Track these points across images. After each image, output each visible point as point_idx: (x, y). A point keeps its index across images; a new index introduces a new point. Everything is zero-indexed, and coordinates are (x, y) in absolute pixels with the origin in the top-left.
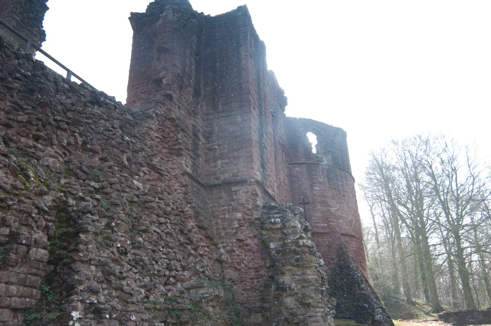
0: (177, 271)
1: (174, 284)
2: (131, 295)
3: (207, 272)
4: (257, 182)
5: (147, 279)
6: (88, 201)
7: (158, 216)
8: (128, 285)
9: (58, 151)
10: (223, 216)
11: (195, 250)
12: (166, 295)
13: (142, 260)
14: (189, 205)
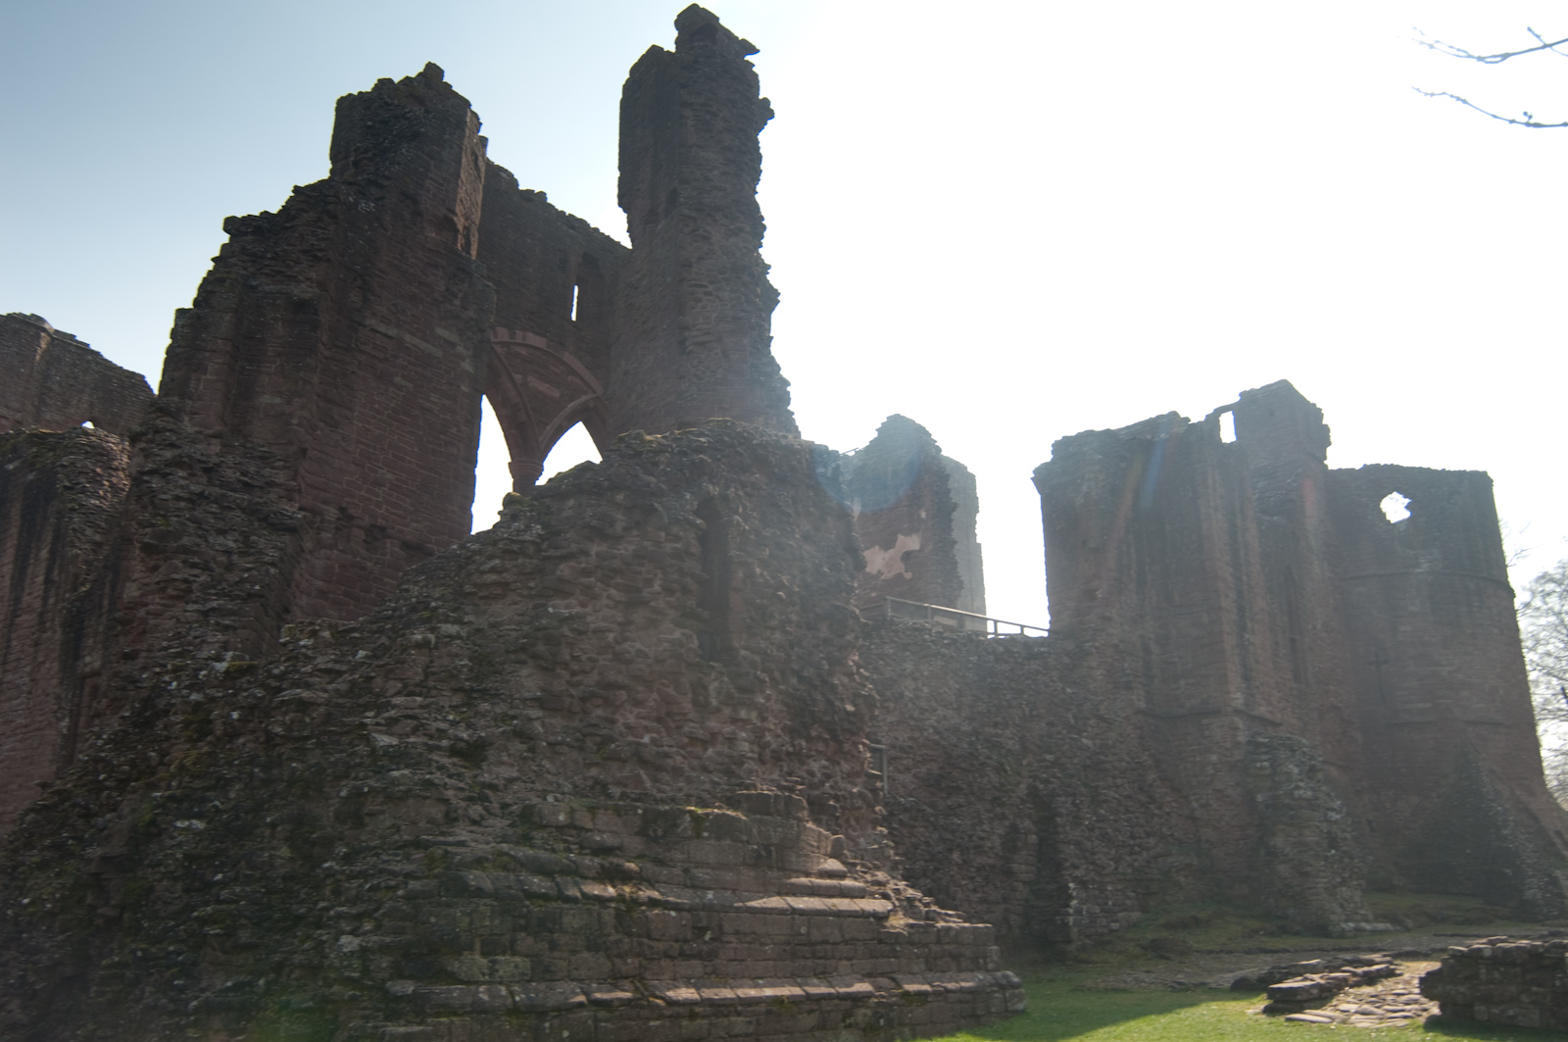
0: (1140, 838)
1: (1139, 853)
2: (1104, 868)
3: (1176, 834)
4: (1237, 712)
5: (1113, 852)
6: (1052, 783)
7: (1114, 777)
8: (1100, 859)
9: (1014, 731)
10: (1192, 759)
11: (1160, 808)
12: (1132, 865)
13: (1107, 834)
14: (1147, 753)
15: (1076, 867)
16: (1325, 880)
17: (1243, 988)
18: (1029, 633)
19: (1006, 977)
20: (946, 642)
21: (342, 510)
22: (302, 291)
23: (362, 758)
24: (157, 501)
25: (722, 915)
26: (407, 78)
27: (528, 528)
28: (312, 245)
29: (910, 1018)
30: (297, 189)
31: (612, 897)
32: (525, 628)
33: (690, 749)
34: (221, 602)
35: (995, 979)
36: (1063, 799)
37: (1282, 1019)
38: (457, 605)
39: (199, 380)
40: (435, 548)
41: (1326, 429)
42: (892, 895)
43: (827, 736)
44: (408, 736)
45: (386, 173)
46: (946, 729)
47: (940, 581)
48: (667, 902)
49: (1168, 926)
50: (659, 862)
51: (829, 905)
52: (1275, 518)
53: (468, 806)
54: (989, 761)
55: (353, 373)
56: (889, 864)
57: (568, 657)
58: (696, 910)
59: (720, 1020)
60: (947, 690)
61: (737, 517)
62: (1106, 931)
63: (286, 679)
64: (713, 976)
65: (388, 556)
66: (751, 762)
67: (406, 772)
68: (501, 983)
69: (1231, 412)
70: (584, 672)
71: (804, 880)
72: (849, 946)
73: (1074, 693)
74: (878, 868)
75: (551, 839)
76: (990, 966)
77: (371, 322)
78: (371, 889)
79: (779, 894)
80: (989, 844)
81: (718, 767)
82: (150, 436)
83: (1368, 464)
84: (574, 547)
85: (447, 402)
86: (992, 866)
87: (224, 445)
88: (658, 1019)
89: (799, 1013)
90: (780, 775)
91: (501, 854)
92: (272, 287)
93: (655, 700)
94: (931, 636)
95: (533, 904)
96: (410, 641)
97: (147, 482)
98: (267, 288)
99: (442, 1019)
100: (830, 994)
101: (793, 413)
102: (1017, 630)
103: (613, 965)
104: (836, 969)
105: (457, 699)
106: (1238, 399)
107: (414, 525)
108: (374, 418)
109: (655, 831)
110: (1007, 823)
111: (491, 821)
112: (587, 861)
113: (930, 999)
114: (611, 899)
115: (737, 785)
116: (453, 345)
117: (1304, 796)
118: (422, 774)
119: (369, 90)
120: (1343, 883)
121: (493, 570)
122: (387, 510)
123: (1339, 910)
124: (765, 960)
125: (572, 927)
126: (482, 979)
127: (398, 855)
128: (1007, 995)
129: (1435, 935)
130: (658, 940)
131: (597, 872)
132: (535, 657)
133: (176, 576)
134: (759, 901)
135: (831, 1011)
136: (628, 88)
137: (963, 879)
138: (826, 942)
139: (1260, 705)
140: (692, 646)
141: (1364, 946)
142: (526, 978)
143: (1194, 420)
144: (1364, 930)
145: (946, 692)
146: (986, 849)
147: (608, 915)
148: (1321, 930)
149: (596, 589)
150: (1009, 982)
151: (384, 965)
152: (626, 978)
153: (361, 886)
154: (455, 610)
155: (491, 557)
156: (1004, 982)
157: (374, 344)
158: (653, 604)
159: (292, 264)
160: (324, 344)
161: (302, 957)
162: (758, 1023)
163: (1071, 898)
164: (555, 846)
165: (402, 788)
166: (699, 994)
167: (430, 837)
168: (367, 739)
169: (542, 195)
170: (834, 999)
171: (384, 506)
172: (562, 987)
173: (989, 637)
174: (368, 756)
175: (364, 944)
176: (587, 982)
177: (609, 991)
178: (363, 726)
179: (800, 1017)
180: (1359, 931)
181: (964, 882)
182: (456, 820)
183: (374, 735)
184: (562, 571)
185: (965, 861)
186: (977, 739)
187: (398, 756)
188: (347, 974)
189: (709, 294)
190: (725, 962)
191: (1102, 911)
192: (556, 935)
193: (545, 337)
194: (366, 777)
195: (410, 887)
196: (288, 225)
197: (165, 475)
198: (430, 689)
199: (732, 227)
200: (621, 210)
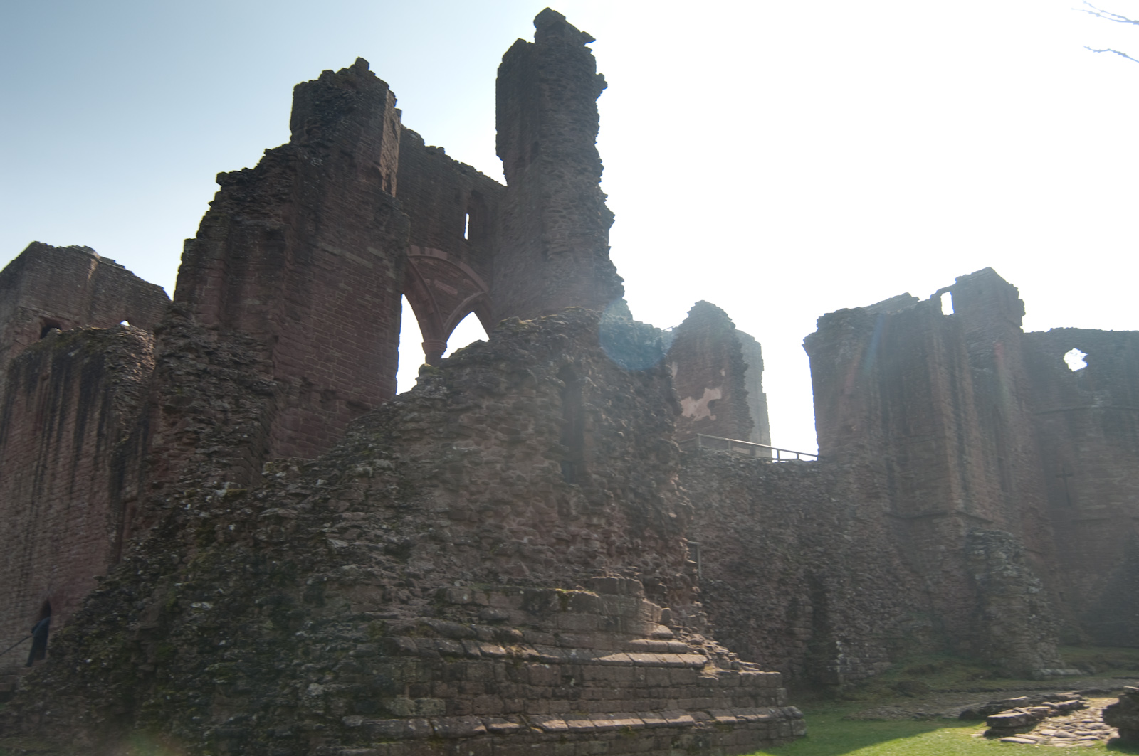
0: (890, 608)
1: (888, 619)
2: (862, 630)
3: (915, 604)
4: (959, 513)
5: (869, 618)
6: (822, 568)
7: (868, 563)
8: (859, 623)
9: (794, 530)
10: (926, 549)
11: (903, 585)
12: (883, 628)
13: (864, 605)
14: (892, 545)
15: (842, 629)
16: (1029, 637)
17: (969, 718)
18: (802, 458)
19: (791, 710)
20: (742, 466)
21: (304, 379)
22: (273, 223)
23: (322, 556)
24: (174, 376)
25: (583, 666)
26: (344, 69)
27: (437, 389)
28: (279, 190)
29: (722, 741)
30: (267, 151)
31: (503, 655)
32: (437, 461)
33: (557, 547)
34: (220, 447)
35: (783, 712)
36: (830, 579)
37: (998, 741)
38: (387, 446)
39: (201, 289)
40: (371, 405)
41: (1021, 303)
42: (707, 651)
43: (657, 536)
44: (354, 540)
45: (330, 138)
46: (743, 530)
47: (736, 421)
48: (543, 658)
49: (910, 672)
50: (536, 629)
51: (661, 659)
52: (985, 370)
53: (399, 590)
54: (775, 553)
55: (310, 281)
56: (703, 629)
57: (467, 482)
58: (563, 664)
59: (583, 743)
60: (743, 501)
61: (588, 378)
62: (865, 676)
63: (267, 501)
64: (577, 711)
65: (338, 412)
66: (601, 555)
67: (354, 566)
68: (424, 717)
69: (949, 293)
70: (479, 492)
71: (642, 641)
72: (675, 689)
73: (837, 502)
74: (695, 632)
75: (459, 613)
76: (780, 702)
77: (322, 244)
78: (331, 650)
79: (624, 651)
80: (777, 613)
81: (577, 559)
82: (168, 330)
83: (1054, 327)
84: (470, 403)
85: (377, 300)
86: (779, 630)
87: (220, 335)
88: (538, 743)
89: (640, 738)
90: (623, 565)
91: (423, 624)
92: (251, 221)
93: (531, 512)
94: (731, 461)
95: (446, 660)
96: (355, 473)
97: (167, 362)
98: (248, 223)
99: (383, 744)
100: (662, 724)
101: (626, 302)
102: (794, 456)
103: (505, 704)
104: (666, 705)
105: (389, 514)
106: (954, 282)
107: (355, 389)
108: (325, 313)
109: (533, 606)
110: (790, 598)
111: (415, 601)
112: (485, 629)
113: (735, 727)
114: (502, 656)
115: (592, 572)
116: (381, 259)
117: (1011, 575)
118: (365, 568)
119: (317, 79)
120: (1043, 639)
121: (413, 420)
122: (336, 379)
123: (1039, 659)
124: (614, 699)
125: (475, 677)
126: (411, 714)
127: (349, 626)
128: (793, 724)
129: (1114, 678)
130: (537, 686)
131: (492, 637)
132: (444, 482)
133: (188, 429)
134: (610, 657)
135: (664, 736)
136: (502, 71)
137: (759, 639)
138: (659, 686)
139: (976, 508)
140: (557, 472)
141: (1059, 686)
142: (442, 713)
143: (922, 299)
144: (1059, 674)
145: (742, 502)
146: (775, 617)
147: (500, 668)
148: (1027, 674)
149: (487, 432)
150: (793, 714)
151: (341, 705)
152: (514, 713)
153: (323, 648)
154: (386, 449)
155: (411, 411)
156: (790, 714)
157: (324, 260)
158: (528, 442)
159: (265, 204)
160: (288, 261)
161: (282, 699)
162: (611, 745)
163: (839, 652)
164: (461, 618)
165: (351, 578)
166: (567, 724)
167: (372, 613)
168: (326, 543)
169: (442, 149)
170: (665, 727)
171: (334, 376)
172: (468, 720)
173: (774, 461)
174: (327, 555)
175: (326, 690)
176: (486, 716)
177: (502, 723)
178: (323, 533)
179: (641, 740)
180: (1055, 675)
181: (758, 641)
182: (390, 600)
183: (330, 540)
184: (462, 420)
185: (759, 626)
186: (766, 536)
187: (348, 555)
188: (314, 711)
189: (563, 217)
190: (586, 701)
191: (862, 661)
192: (463, 682)
193: (446, 251)
194: (326, 570)
195: (358, 648)
196: (261, 177)
197: (179, 358)
198: (369, 506)
199: (579, 168)
200: (498, 158)
